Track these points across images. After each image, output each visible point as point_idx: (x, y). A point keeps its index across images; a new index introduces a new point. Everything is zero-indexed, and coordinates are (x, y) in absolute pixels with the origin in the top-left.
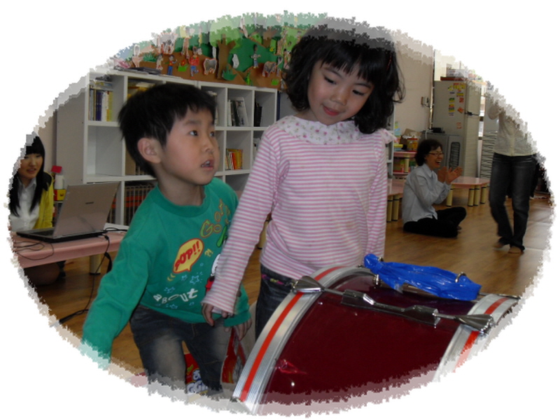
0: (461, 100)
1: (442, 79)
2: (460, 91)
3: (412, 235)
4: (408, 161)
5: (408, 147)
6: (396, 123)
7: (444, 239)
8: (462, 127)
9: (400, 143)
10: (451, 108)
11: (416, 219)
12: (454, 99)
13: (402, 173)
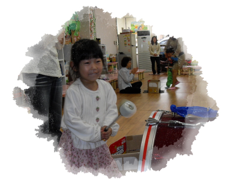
0: (129, 41)
1: (121, 33)
2: (128, 37)
3: (124, 94)
4: (113, 66)
5: (112, 61)
6: (107, 52)
7: (136, 94)
8: (130, 51)
9: (109, 60)
10: (125, 44)
11: (124, 88)
12: (126, 41)
13: (111, 71)
